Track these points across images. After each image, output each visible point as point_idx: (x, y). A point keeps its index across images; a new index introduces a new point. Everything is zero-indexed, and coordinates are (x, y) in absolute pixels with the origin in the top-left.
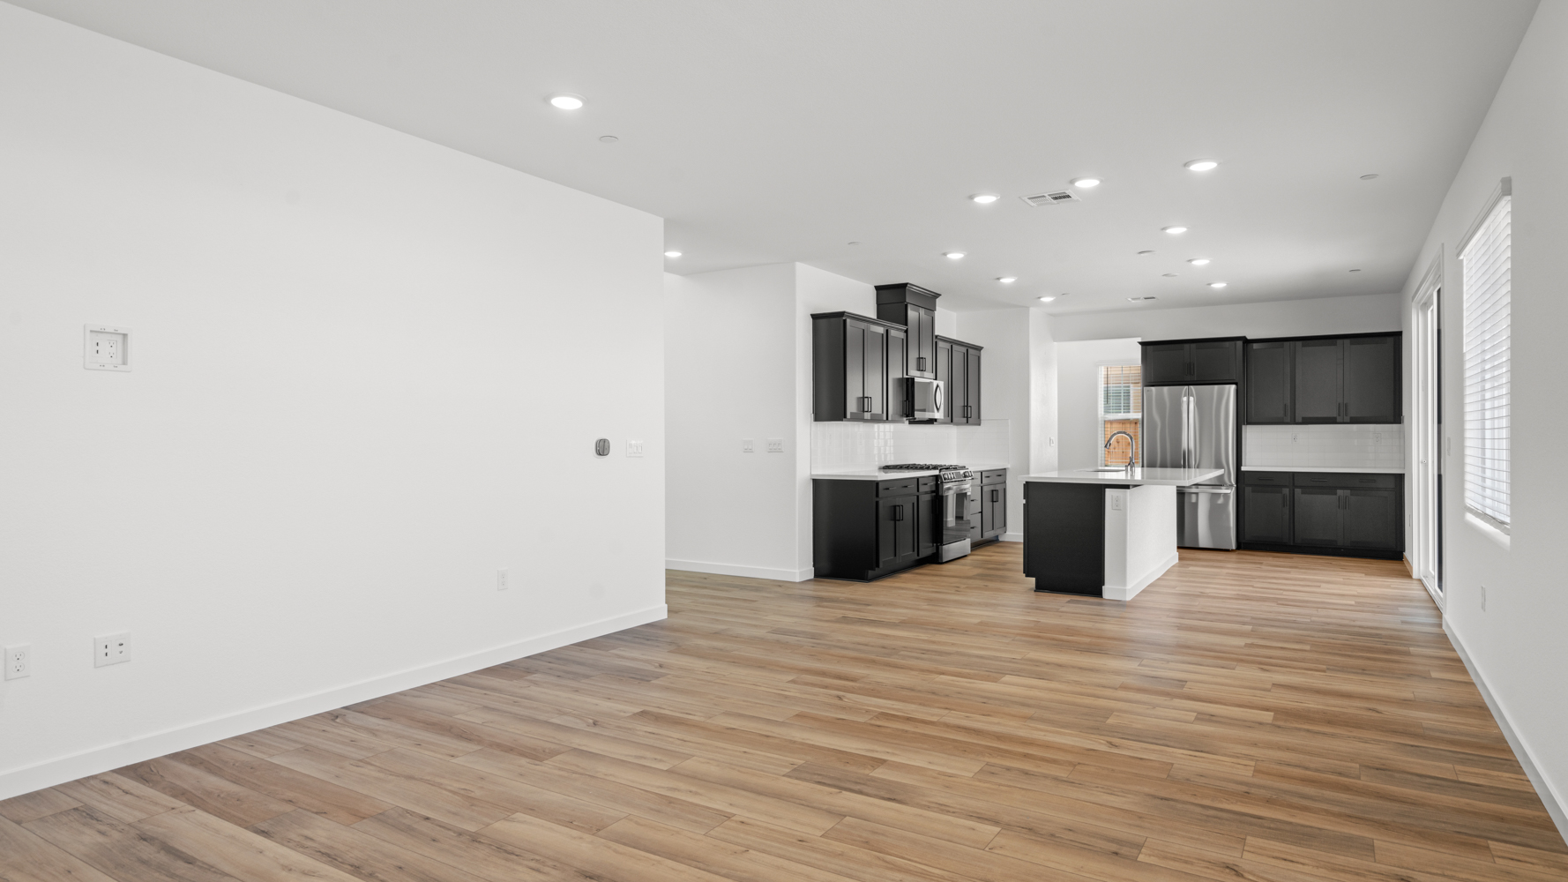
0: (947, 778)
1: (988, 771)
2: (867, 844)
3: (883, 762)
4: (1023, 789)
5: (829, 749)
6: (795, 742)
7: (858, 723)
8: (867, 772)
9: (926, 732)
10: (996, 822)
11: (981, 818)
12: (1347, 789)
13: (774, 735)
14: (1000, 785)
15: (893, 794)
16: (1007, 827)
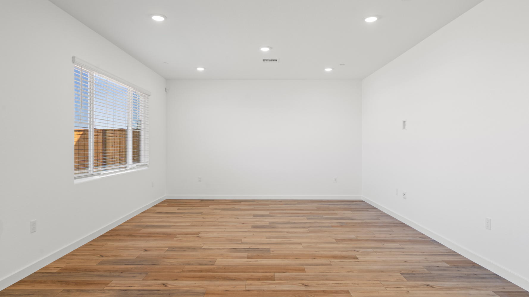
0: (224, 257)
1: (213, 262)
2: (231, 240)
3: (248, 258)
4: (199, 259)
8: (250, 254)
10: (204, 249)
11: (208, 249)
13: (294, 260)
14: (207, 259)
16: (201, 248)
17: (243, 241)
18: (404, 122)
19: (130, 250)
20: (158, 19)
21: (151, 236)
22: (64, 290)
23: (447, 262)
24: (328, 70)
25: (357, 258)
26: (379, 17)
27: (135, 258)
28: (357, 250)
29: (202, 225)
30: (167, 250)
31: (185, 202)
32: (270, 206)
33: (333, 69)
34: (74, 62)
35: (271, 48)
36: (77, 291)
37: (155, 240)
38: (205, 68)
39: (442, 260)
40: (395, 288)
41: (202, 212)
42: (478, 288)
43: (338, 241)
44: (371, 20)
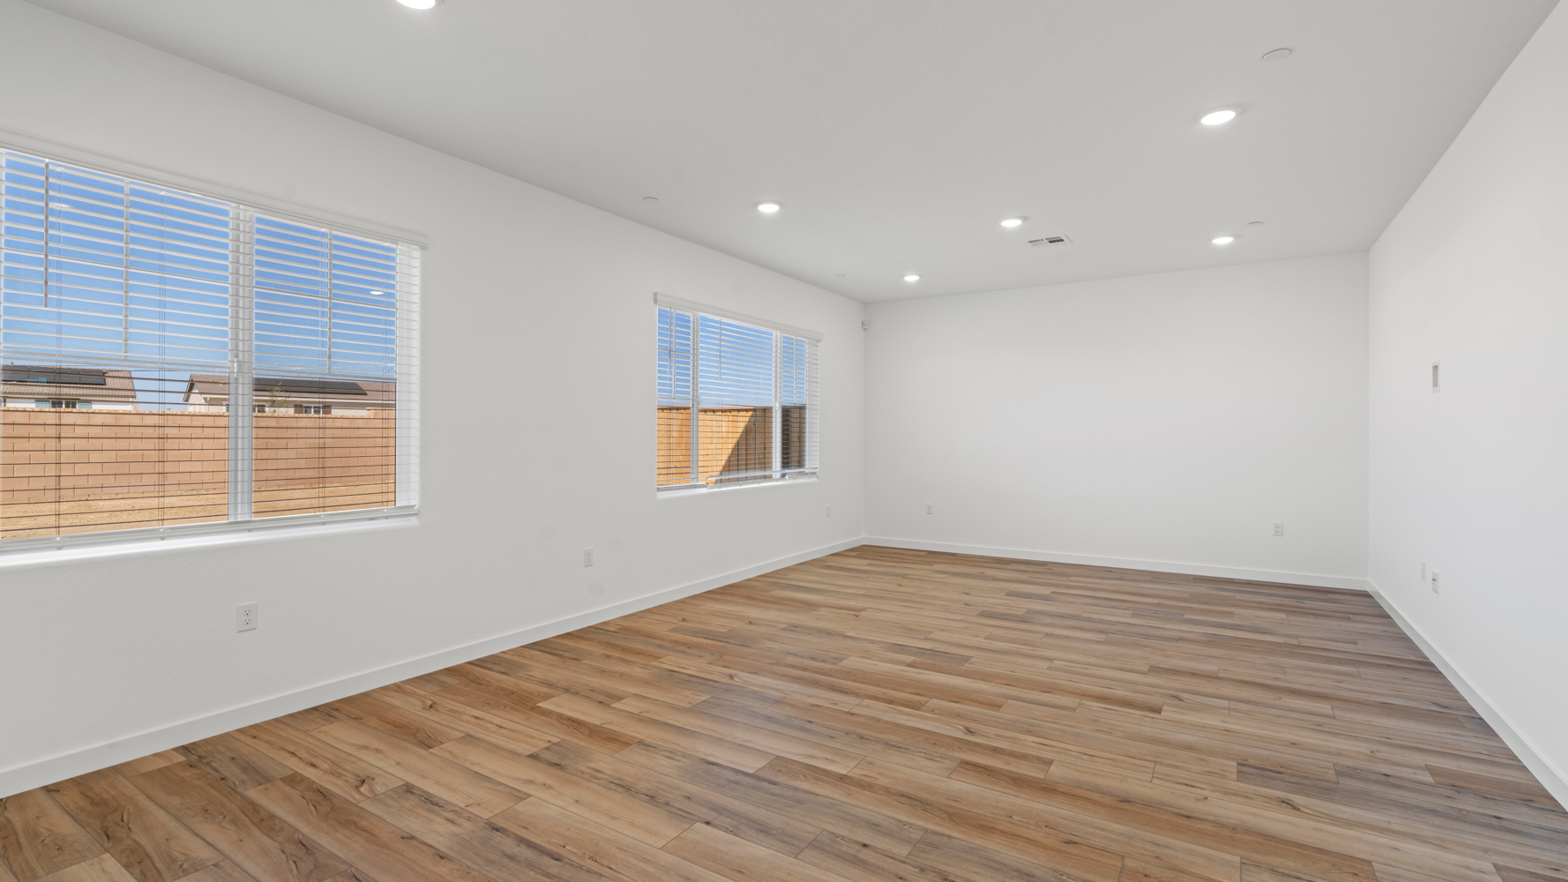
0: (866, 656)
1: (837, 660)
2: (911, 630)
3: (909, 665)
4: (822, 650)
5: (952, 674)
6: (982, 680)
7: (937, 698)
8: (919, 659)
9: (877, 688)
10: (846, 637)
11: (853, 638)
12: (624, 650)
14: (835, 652)
15: (900, 648)
16: (840, 635)
17: (931, 636)
18: (1436, 368)
19: (728, 618)
20: (769, 209)
21: (778, 603)
22: (604, 654)
23: (1433, 771)
24: (1223, 241)
25: (1158, 711)
26: (1242, 109)
27: (725, 631)
28: (1183, 695)
29: (882, 598)
30: (784, 629)
31: (895, 553)
32: (1072, 578)
33: (1236, 236)
34: (656, 302)
35: (1025, 219)
36: (617, 658)
37: (780, 610)
38: (921, 276)
39: (1426, 765)
40: (1178, 783)
41: (907, 575)
42: (1449, 846)
43: (1155, 670)
44: (1219, 118)
